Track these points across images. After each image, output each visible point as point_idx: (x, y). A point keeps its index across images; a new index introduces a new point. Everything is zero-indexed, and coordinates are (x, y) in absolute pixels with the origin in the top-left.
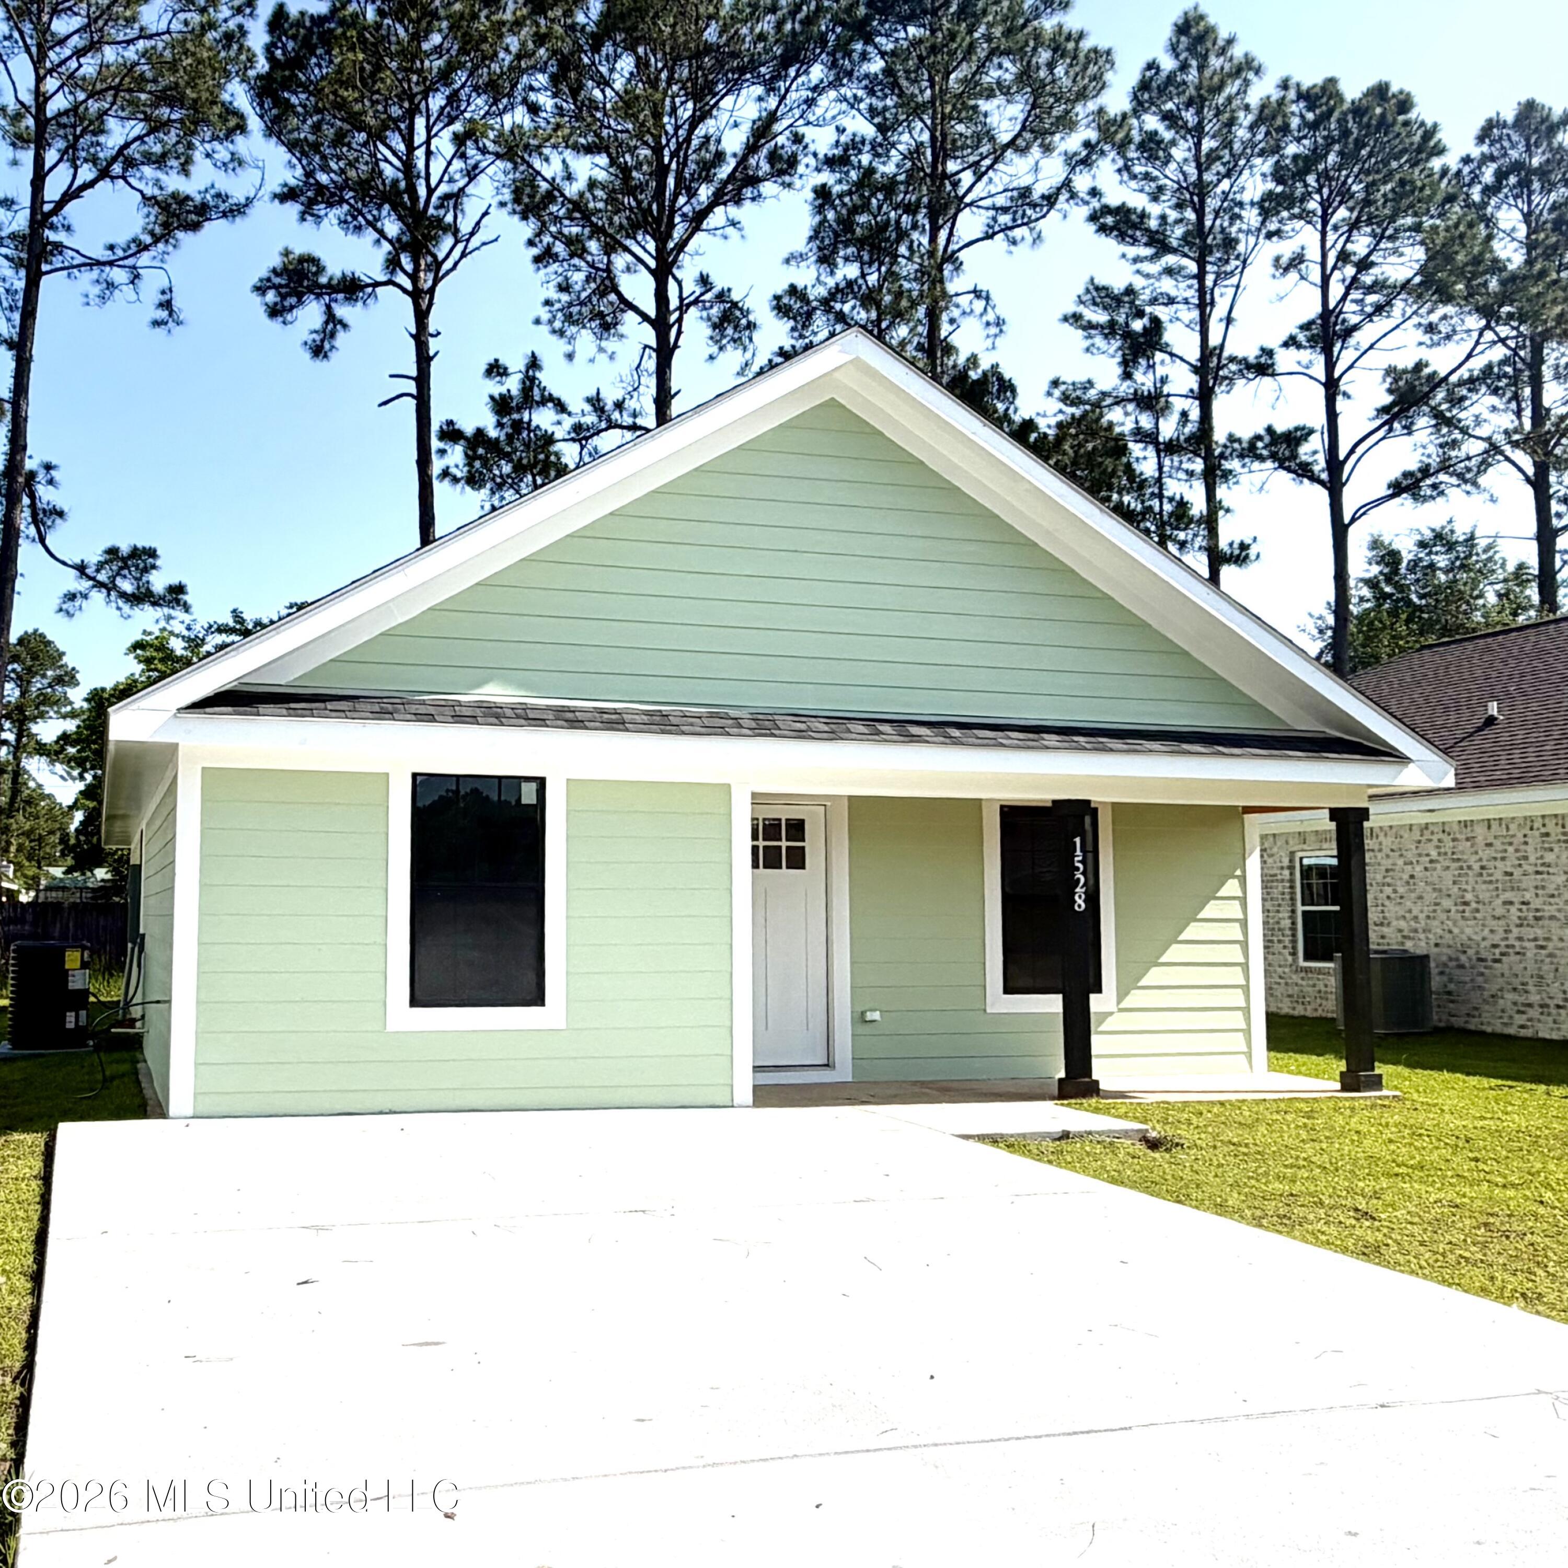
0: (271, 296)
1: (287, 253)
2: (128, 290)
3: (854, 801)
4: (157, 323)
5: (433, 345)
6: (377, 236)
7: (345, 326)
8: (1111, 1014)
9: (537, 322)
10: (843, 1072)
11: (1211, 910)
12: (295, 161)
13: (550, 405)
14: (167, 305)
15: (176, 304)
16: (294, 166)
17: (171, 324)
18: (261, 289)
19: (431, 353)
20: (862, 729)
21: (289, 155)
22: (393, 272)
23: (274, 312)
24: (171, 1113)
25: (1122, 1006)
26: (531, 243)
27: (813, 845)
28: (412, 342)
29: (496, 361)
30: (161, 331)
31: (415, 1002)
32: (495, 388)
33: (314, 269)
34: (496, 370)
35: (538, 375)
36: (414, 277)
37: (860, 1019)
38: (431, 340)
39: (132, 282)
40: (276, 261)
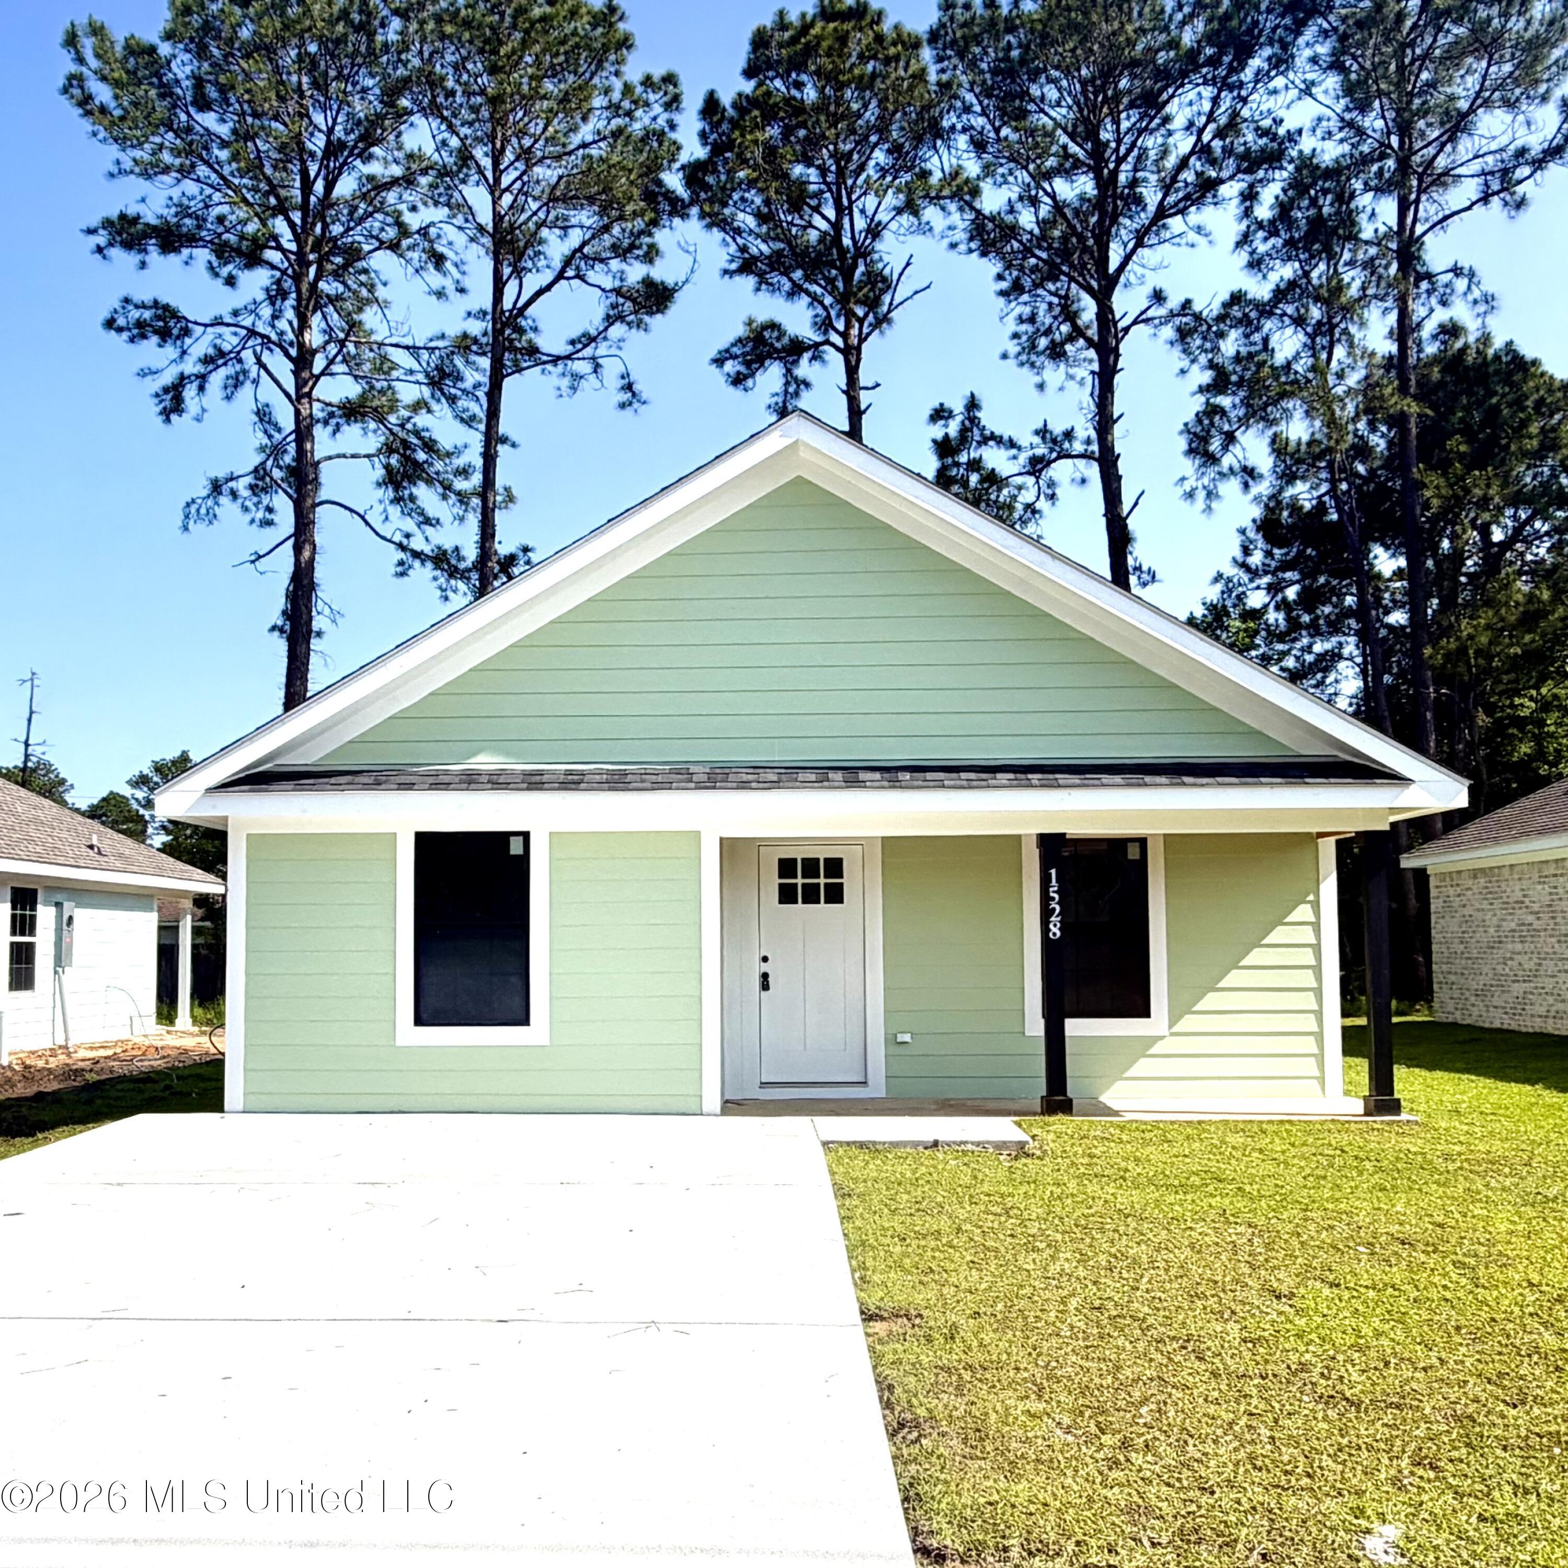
0: (730, 367)
1: (750, 323)
2: (592, 377)
3: (887, 841)
4: (623, 406)
5: (865, 398)
6: (809, 300)
7: (807, 385)
8: (1162, 1038)
9: (1005, 356)
10: (877, 1088)
11: (1278, 935)
12: (728, 239)
13: (991, 443)
14: (629, 387)
15: (636, 387)
16: (727, 245)
17: (636, 405)
18: (719, 361)
19: (863, 407)
20: (813, 777)
21: (722, 234)
22: (826, 332)
23: (737, 380)
24: (226, 1108)
25: (1175, 1029)
26: (1000, 277)
27: (850, 881)
28: (844, 398)
29: (942, 405)
30: (629, 412)
31: (419, 1021)
32: (937, 431)
33: (775, 334)
34: (940, 414)
35: (978, 414)
36: (845, 335)
37: (892, 1041)
38: (862, 393)
39: (595, 371)
40: (740, 331)
